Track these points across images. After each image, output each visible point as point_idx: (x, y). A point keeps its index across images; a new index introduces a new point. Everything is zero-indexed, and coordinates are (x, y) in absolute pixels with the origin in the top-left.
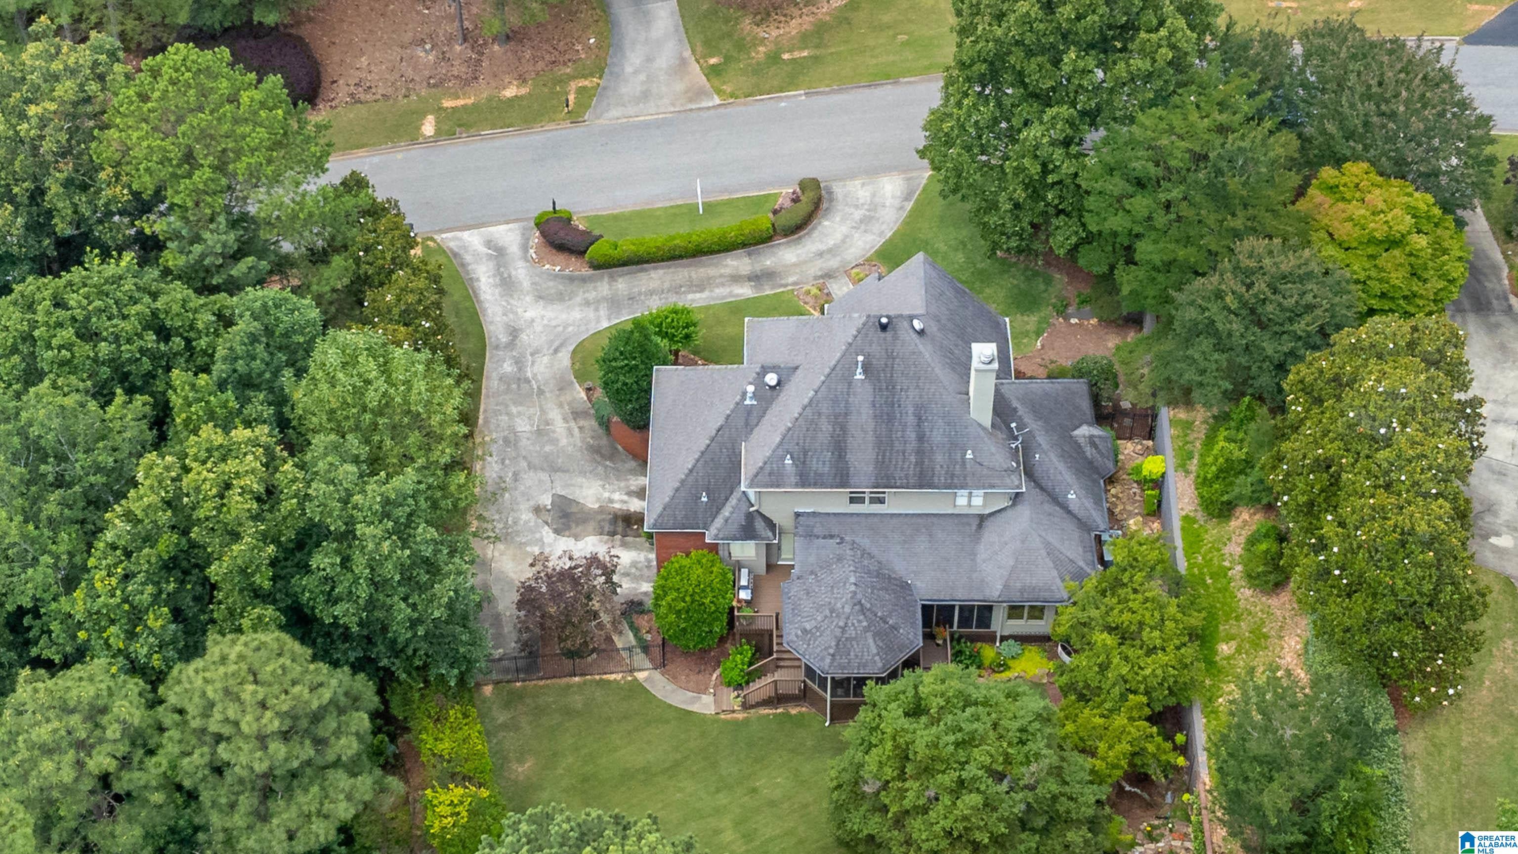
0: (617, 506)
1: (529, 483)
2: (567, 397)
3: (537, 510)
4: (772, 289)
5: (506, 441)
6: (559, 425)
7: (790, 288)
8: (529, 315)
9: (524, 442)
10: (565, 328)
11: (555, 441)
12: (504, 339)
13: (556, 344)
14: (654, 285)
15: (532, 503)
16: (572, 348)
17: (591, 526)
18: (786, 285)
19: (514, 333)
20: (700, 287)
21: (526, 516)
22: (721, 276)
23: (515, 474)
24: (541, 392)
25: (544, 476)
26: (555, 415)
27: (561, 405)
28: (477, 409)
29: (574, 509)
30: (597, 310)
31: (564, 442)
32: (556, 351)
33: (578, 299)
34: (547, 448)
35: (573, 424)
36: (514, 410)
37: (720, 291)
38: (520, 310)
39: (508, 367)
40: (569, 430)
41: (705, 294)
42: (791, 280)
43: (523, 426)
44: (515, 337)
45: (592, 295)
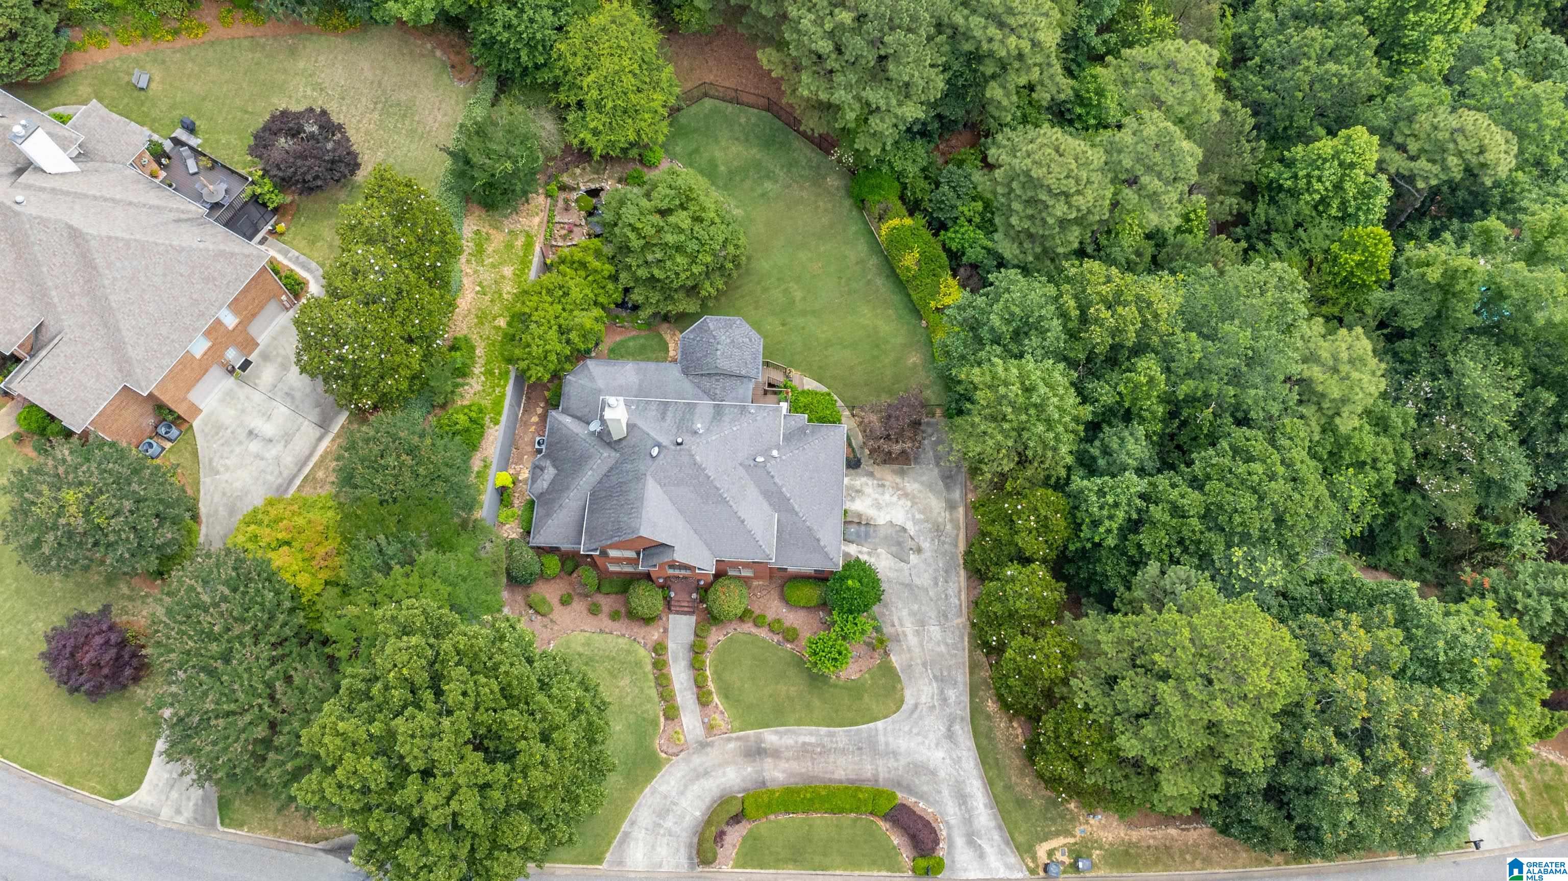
0: (865, 549)
1: (926, 575)
2: (905, 656)
3: (919, 550)
4: (748, 736)
5: (946, 617)
6: (908, 628)
7: (734, 735)
8: (940, 754)
9: (933, 614)
10: (910, 731)
11: (912, 614)
12: (957, 727)
13: (915, 716)
14: (841, 761)
15: (923, 556)
16: (904, 707)
17: (882, 532)
18: (738, 739)
19: (950, 735)
20: (805, 751)
21: (926, 545)
22: (788, 760)
23: (936, 584)
24: (924, 664)
25: (917, 581)
26: (912, 640)
27: (909, 650)
28: (970, 651)
29: (894, 549)
30: (887, 744)
31: (905, 613)
32: (916, 706)
33: (903, 761)
34: (916, 607)
35: (900, 630)
36: (943, 648)
37: (789, 741)
38: (948, 761)
39: (952, 694)
40: (902, 625)
41: (802, 739)
42: (732, 745)
43: (935, 631)
44: (949, 730)
45: (892, 763)
